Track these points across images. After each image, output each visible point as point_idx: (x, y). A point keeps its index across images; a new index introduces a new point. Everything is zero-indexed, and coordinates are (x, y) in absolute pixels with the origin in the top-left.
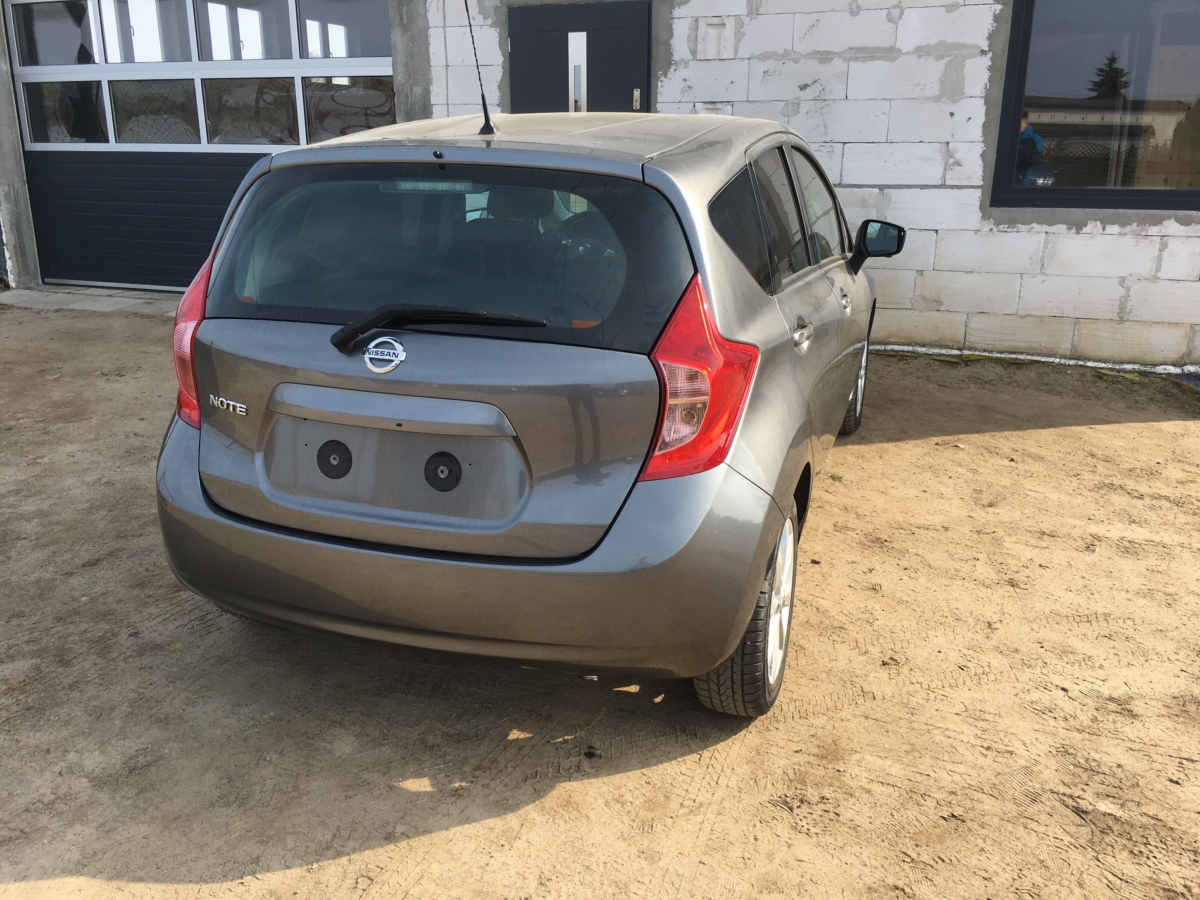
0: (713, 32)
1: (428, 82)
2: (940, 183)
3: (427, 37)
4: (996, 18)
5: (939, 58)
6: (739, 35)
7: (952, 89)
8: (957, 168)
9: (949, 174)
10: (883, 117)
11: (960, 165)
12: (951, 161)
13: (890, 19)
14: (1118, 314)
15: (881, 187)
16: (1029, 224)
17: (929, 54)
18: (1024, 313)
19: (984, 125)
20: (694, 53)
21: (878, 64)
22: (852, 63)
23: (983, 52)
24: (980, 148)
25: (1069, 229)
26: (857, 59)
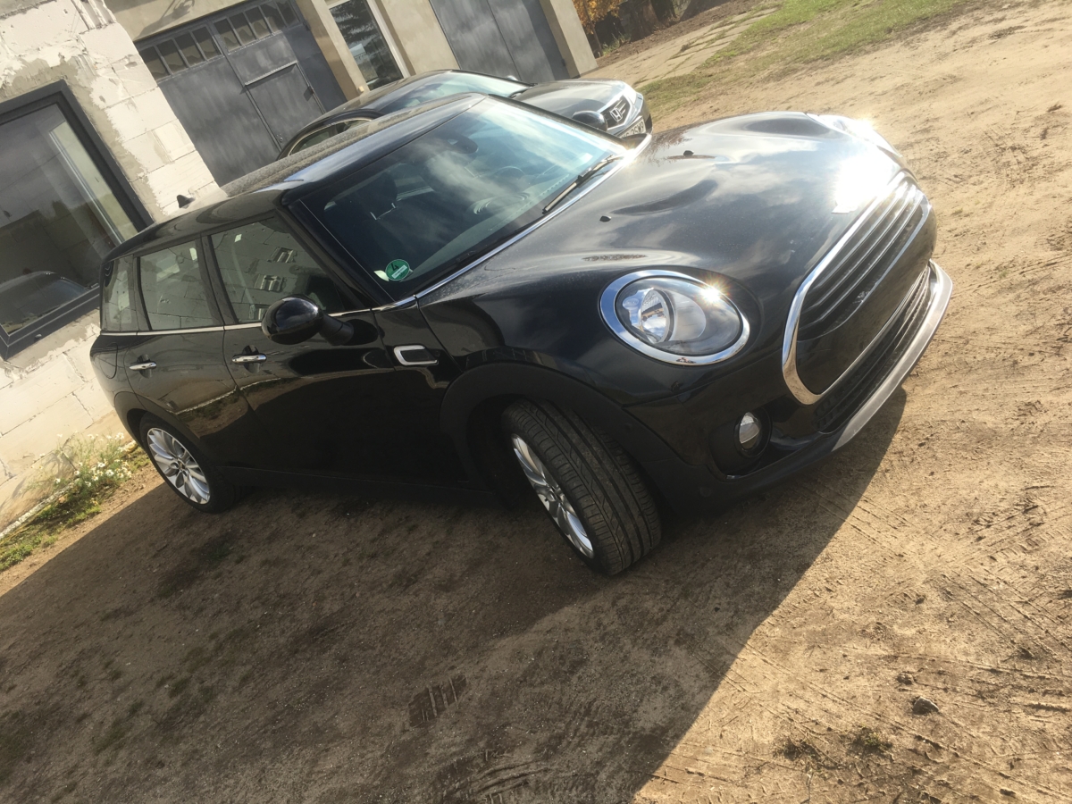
16: (46, 355)
18: (98, 418)
25: (77, 340)
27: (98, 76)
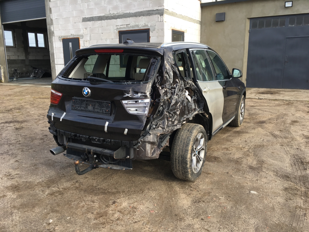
0: (86, 42)
1: (54, 50)
2: (114, 64)
3: (53, 43)
6: (89, 43)
11: (116, 61)
13: (106, 41)
20: (84, 45)
27: (155, 30)
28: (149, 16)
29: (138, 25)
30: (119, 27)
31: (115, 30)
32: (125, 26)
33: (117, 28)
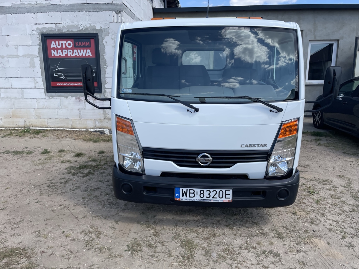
2: (34, 87)
4: (39, 49)
5: (28, 58)
7: (33, 65)
8: (37, 84)
9: (36, 85)
10: (18, 71)
11: (38, 83)
12: (36, 82)
13: (16, 48)
14: (79, 117)
15: (21, 88)
16: (56, 97)
17: (26, 57)
18: (59, 118)
19: (41, 73)
21: (15, 59)
22: (9, 58)
23: (38, 57)
24: (41, 79)
25: (65, 98)
26: (10, 58)
27: (109, 36)
28: (96, 12)
29: (77, 25)
30: (40, 27)
31: (34, 32)
32: (54, 26)
33: (38, 29)
